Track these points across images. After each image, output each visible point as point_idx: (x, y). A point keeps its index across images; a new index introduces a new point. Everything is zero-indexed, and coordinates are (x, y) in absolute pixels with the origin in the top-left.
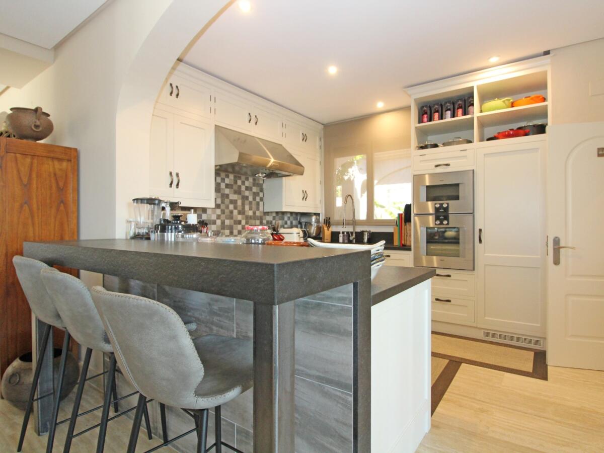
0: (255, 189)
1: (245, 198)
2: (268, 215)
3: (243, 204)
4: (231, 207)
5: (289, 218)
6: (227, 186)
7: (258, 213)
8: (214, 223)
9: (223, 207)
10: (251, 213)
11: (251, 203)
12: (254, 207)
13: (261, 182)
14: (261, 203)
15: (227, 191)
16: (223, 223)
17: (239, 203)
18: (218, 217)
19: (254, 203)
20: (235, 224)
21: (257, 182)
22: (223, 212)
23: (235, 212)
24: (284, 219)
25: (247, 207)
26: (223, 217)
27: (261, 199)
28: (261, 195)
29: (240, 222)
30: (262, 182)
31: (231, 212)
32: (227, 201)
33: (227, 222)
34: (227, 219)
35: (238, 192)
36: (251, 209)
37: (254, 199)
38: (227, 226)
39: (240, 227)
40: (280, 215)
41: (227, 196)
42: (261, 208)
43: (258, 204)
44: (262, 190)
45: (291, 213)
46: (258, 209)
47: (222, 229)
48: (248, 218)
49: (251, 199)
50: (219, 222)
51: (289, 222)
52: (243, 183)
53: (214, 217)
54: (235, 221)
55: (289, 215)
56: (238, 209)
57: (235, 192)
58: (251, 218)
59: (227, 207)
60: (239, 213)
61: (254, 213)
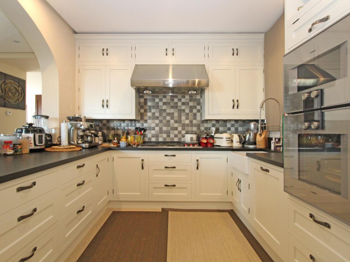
0: (191, 104)
1: (181, 111)
2: (207, 123)
3: (180, 116)
4: (168, 118)
5: (233, 125)
6: (164, 104)
7: (194, 122)
8: (154, 129)
9: (160, 118)
10: (187, 122)
11: (187, 114)
12: (191, 117)
13: (198, 97)
14: (198, 114)
15: (164, 107)
16: (161, 129)
17: (176, 115)
18: (157, 125)
19: (190, 114)
20: (171, 130)
21: (194, 98)
22: (161, 121)
23: (172, 122)
24: (226, 126)
25: (183, 118)
26: (160, 125)
27: (199, 111)
28: (198, 107)
29: (176, 129)
30: (200, 98)
31: (169, 121)
32: (164, 114)
33: (164, 129)
34: (164, 126)
35: (175, 107)
36: (187, 118)
37: (191, 111)
38: (164, 131)
39: (176, 132)
40: (221, 123)
41: (165, 110)
42: (198, 118)
43: (195, 115)
44: (199, 104)
45: (237, 121)
46: (195, 118)
47: (160, 133)
48: (184, 126)
49: (187, 111)
50: (157, 129)
51: (233, 129)
52: (180, 100)
53: (153, 125)
54: (171, 128)
55: (233, 123)
56: (175, 119)
57: (172, 107)
58: (188, 125)
59: (165, 118)
60: (176, 122)
61: (191, 122)
